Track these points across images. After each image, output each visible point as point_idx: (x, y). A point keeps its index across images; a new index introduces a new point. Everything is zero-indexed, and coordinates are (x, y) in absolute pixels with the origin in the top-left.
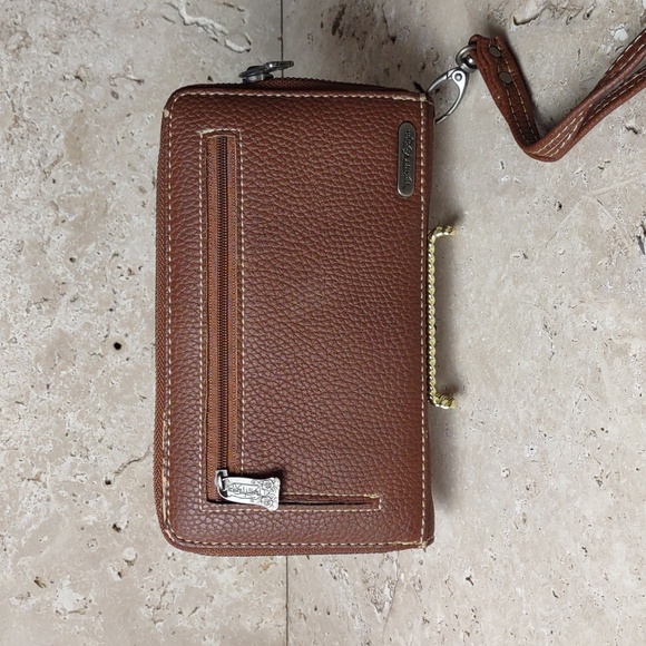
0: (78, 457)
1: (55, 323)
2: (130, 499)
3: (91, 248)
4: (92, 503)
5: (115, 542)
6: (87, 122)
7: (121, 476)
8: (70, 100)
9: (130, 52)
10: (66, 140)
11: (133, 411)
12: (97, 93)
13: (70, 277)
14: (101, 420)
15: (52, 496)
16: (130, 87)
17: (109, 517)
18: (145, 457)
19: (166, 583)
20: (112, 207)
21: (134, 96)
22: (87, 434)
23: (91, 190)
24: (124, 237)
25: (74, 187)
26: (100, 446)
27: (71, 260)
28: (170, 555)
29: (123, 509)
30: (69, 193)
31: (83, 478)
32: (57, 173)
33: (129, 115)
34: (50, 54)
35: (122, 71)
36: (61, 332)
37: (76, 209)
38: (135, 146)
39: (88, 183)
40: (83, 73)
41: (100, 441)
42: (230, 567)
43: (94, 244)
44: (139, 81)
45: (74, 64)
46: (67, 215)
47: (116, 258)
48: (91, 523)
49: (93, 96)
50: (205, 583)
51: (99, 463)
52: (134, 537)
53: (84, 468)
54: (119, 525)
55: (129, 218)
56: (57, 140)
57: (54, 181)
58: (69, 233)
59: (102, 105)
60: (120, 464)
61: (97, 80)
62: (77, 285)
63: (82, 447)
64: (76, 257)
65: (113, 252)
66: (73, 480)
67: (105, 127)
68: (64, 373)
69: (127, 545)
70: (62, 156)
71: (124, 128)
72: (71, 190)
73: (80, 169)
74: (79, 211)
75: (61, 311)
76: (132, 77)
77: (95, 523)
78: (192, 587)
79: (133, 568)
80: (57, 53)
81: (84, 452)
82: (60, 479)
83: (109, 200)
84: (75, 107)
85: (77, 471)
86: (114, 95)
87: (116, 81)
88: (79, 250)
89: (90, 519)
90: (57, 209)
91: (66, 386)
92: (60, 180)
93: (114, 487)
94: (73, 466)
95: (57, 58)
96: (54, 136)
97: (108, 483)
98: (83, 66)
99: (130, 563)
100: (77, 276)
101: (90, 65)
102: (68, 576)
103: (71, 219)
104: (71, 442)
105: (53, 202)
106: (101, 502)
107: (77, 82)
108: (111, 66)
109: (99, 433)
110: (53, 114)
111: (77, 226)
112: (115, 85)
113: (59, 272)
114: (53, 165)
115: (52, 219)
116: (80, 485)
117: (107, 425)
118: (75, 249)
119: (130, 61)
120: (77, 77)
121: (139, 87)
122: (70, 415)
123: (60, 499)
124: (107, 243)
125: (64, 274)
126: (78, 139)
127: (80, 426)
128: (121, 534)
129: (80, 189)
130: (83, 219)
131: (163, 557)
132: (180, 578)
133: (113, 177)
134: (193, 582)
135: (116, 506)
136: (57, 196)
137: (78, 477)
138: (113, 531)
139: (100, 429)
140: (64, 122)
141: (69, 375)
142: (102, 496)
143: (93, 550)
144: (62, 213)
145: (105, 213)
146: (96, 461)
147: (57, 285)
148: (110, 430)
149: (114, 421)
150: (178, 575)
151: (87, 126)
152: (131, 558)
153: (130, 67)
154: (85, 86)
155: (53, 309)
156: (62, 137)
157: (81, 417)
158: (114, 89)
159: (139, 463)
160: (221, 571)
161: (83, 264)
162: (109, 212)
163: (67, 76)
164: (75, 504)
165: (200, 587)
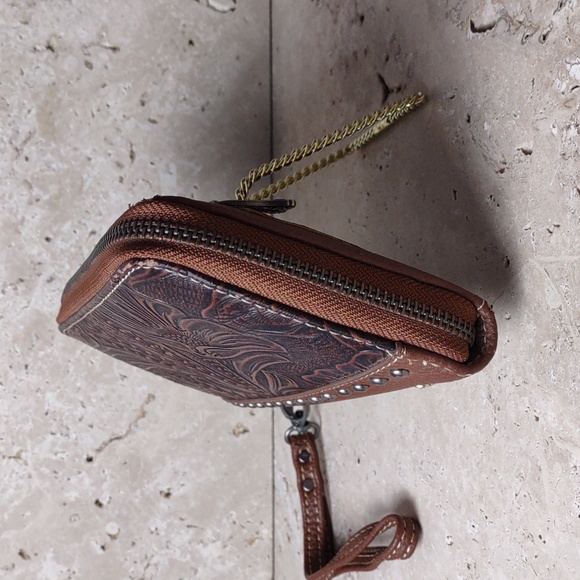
0: (58, 435)
1: (32, 303)
2: (112, 476)
3: (67, 227)
4: (73, 480)
5: (98, 518)
6: (59, 95)
7: (102, 454)
8: (42, 72)
9: (104, 18)
10: (38, 115)
11: (113, 391)
12: (70, 63)
13: (46, 257)
14: (81, 398)
15: (34, 473)
16: (105, 56)
17: (90, 494)
18: (126, 435)
19: (149, 556)
20: (88, 184)
21: (109, 65)
22: (67, 413)
23: (66, 167)
24: (100, 214)
25: (48, 164)
26: (80, 424)
27: (48, 239)
28: (153, 529)
29: (105, 486)
30: (42, 171)
31: (64, 456)
32: (30, 150)
33: (104, 86)
34: (19, 24)
35: (96, 40)
36: (38, 313)
37: (51, 187)
38: (111, 119)
39: (62, 159)
40: (54, 43)
41: (80, 420)
42: (214, 541)
43: (69, 223)
44: (114, 49)
45: (44, 34)
46: (41, 193)
47: (93, 236)
48: (73, 499)
49: (66, 67)
50: (189, 556)
51: (80, 442)
52: (117, 512)
53: (65, 446)
54: (101, 501)
55: (106, 195)
56: (29, 116)
57: (27, 159)
58: (43, 212)
59: (75, 76)
60: (101, 443)
61: (68, 49)
62: (53, 265)
63: (62, 425)
64: (51, 236)
65: (90, 230)
66: (54, 457)
67: (79, 99)
68: (42, 353)
69: (110, 520)
70: (35, 132)
71: (99, 100)
72: (44, 167)
73: (53, 145)
74: (54, 189)
75: (37, 292)
76: (107, 44)
77: (76, 499)
78: (176, 560)
79: (116, 542)
80: (26, 23)
81: (65, 431)
82: (42, 457)
83: (85, 176)
84: (47, 80)
85: (57, 449)
86: (89, 65)
87: (90, 50)
88: (55, 229)
89: (72, 495)
90: (31, 187)
91: (44, 366)
92: (34, 157)
93: (95, 464)
94: (54, 444)
95: (27, 28)
96: (25, 111)
97: (90, 460)
98: (55, 35)
99: (113, 537)
100: (54, 256)
101: (62, 34)
102: (52, 550)
103: (46, 197)
104: (52, 421)
105: (26, 181)
106: (82, 480)
107: (48, 53)
108: (84, 33)
109: (80, 411)
110: (23, 88)
111: (52, 205)
112: (89, 54)
113: (35, 251)
114: (25, 142)
115: (26, 198)
116: (61, 463)
117: (86, 404)
118: (50, 228)
119: (104, 28)
120: (50, 48)
121: (115, 56)
122: (49, 395)
123: (41, 476)
124: (83, 221)
125: (40, 254)
126: (51, 113)
127: (59, 405)
128: (103, 510)
129: (54, 166)
130: (57, 197)
131: (146, 531)
132: (163, 552)
133: (88, 152)
134: (177, 556)
135: (98, 483)
136: (30, 173)
137: (59, 455)
138: (95, 507)
139: (80, 409)
140: (36, 96)
141: (47, 355)
142: (84, 473)
143: (76, 524)
144: (36, 191)
145: (80, 190)
146: (76, 439)
147: (32, 266)
148: (90, 409)
149: (94, 400)
150: (162, 548)
151: (60, 100)
152: (114, 532)
153: (104, 34)
154: (57, 57)
155: (29, 290)
156: (34, 112)
157: (60, 397)
158: (88, 58)
159: (121, 441)
160: (205, 545)
161: (59, 244)
162: (85, 189)
163: (38, 47)
164: (56, 481)
165: (184, 560)
